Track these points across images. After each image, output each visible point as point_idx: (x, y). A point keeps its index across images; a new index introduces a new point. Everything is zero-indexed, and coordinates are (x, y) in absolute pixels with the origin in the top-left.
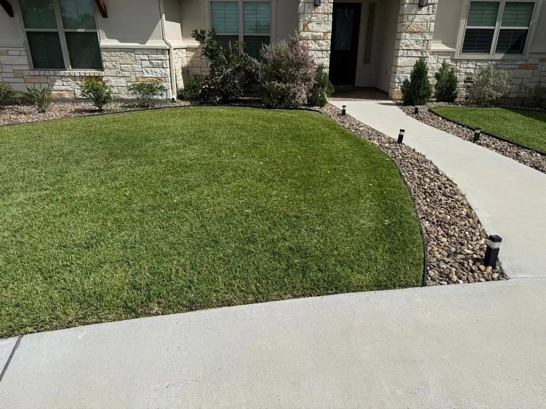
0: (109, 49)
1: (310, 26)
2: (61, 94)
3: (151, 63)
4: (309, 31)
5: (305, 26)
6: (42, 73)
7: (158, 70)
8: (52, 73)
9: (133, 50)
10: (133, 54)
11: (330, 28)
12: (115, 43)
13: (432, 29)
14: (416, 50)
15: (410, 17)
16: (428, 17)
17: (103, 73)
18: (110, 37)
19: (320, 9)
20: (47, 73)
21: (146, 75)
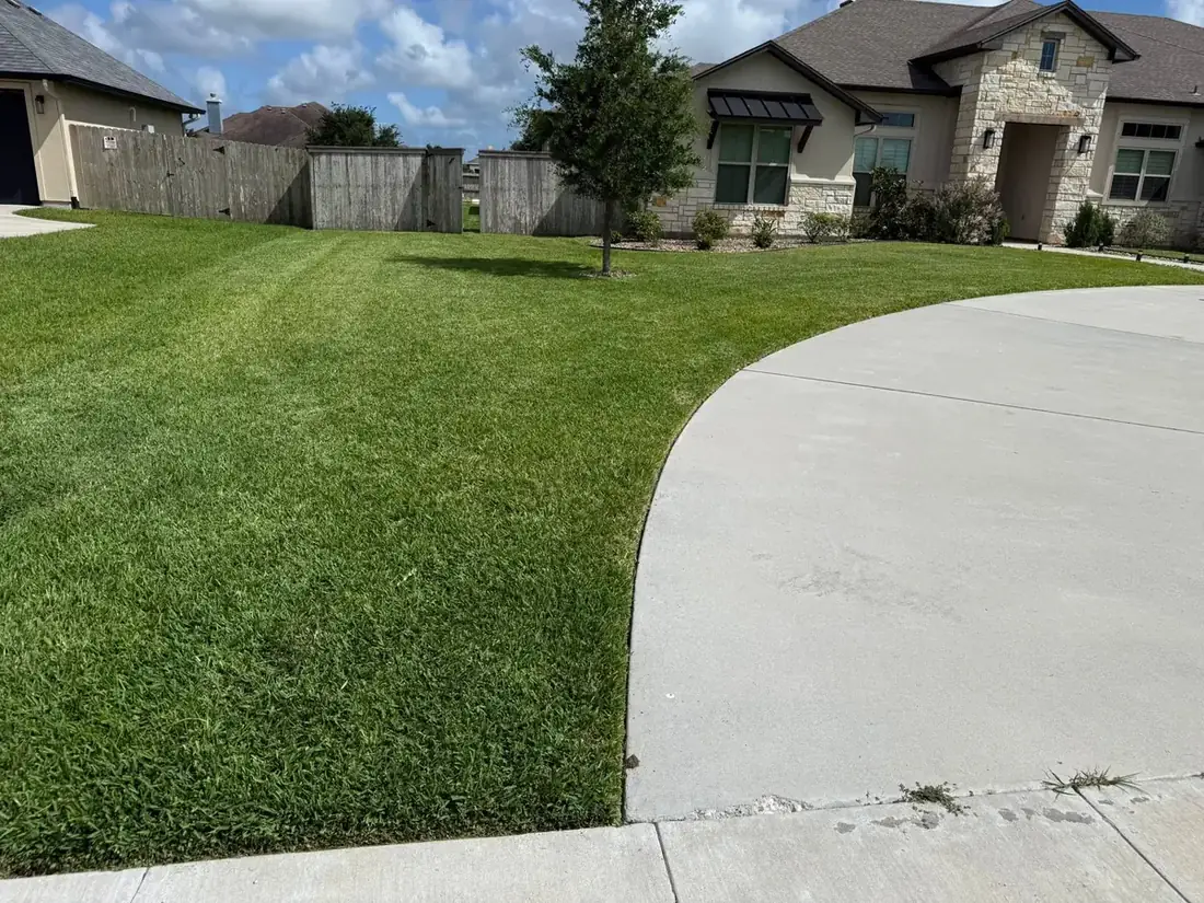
0: (798, 184)
1: (977, 167)
2: (738, 230)
3: (836, 199)
4: (975, 172)
5: (973, 167)
6: (726, 206)
7: (841, 206)
8: (736, 207)
9: (821, 186)
10: (820, 190)
11: (995, 170)
12: (804, 178)
13: (1089, 175)
14: (1074, 194)
15: (1070, 163)
16: (1085, 163)
17: (785, 208)
18: (800, 171)
19: (988, 151)
20: (731, 207)
21: (829, 211)
